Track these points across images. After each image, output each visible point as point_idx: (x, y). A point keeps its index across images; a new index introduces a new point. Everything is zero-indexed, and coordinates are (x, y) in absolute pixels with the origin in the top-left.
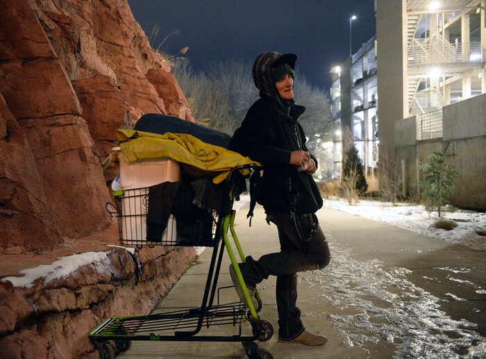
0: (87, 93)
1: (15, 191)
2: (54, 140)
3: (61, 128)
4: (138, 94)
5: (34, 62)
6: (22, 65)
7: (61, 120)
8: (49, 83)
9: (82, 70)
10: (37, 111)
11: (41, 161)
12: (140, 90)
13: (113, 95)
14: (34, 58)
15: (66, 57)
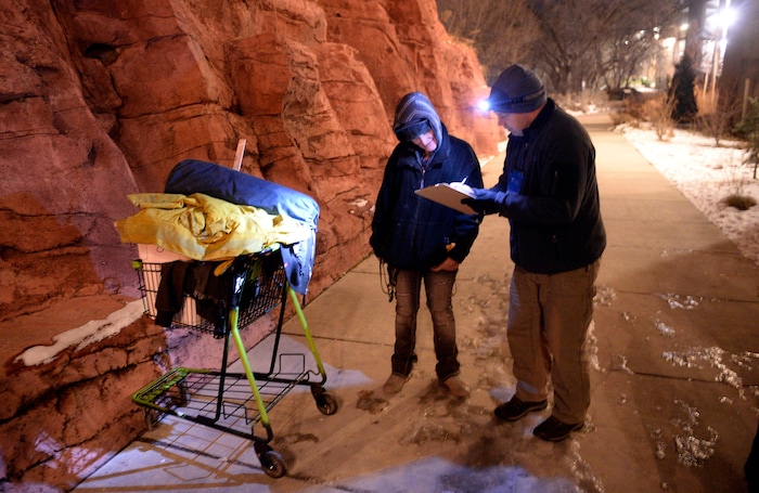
0: (248, 58)
1: (95, 223)
2: (178, 138)
3: (186, 122)
4: (363, 21)
5: (159, 43)
6: (146, 48)
7: (187, 112)
8: (174, 68)
9: (268, 13)
10: (160, 104)
11: (162, 164)
12: (366, 15)
13: (276, 58)
14: (158, 39)
15: (232, 9)
